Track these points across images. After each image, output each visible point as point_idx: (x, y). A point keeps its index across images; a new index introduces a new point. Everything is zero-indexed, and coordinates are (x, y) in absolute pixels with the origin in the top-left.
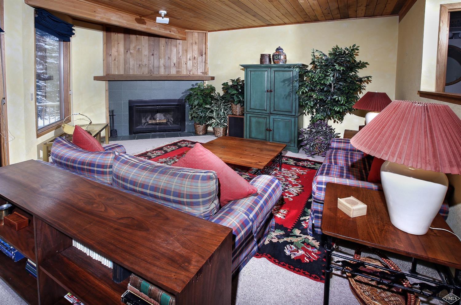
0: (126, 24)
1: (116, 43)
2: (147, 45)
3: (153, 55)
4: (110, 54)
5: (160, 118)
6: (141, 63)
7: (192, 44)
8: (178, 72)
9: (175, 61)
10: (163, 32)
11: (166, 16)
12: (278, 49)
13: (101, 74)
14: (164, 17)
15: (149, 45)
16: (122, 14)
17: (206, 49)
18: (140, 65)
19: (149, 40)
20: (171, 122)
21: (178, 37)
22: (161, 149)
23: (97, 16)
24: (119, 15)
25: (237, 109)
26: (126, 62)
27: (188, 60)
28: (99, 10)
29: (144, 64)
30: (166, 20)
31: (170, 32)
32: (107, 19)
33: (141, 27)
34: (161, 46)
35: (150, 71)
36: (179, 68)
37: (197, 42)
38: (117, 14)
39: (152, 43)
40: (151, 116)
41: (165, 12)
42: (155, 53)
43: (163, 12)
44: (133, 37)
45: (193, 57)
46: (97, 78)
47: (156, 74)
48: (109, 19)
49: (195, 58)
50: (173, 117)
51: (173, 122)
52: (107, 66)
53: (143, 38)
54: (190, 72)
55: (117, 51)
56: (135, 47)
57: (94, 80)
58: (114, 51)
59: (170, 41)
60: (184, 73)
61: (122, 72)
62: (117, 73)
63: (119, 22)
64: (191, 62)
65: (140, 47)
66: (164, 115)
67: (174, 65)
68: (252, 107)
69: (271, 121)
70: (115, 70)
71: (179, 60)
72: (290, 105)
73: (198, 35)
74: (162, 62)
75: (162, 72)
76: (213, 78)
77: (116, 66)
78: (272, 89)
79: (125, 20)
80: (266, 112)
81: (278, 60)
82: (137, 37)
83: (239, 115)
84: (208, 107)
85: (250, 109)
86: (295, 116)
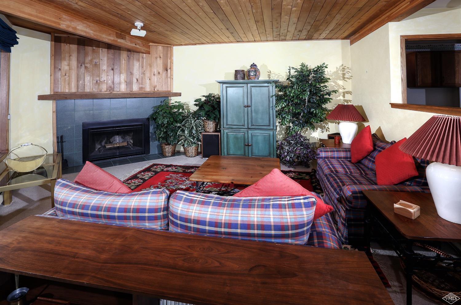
0: (93, 35)
1: (67, 55)
2: (106, 59)
3: (113, 69)
4: (59, 68)
5: (118, 141)
6: (98, 79)
7: (156, 58)
8: (141, 88)
9: (138, 77)
10: (129, 44)
12: (253, 66)
13: (47, 91)
14: (141, 29)
15: (108, 59)
16: (88, 23)
17: (172, 64)
18: (97, 81)
19: (108, 53)
20: (131, 144)
21: (143, 51)
22: (135, 177)
23: (62, 24)
24: (86, 24)
25: (210, 125)
26: (80, 78)
27: (152, 75)
28: (64, 16)
29: (102, 79)
30: (143, 33)
31: (136, 45)
32: (73, 28)
33: (108, 39)
34: (122, 60)
35: (111, 88)
36: (142, 84)
37: (162, 56)
38: (84, 23)
39: (111, 57)
40: (107, 139)
41: (142, 24)
42: (115, 67)
43: (139, 24)
44: (89, 49)
45: (158, 72)
46: (41, 98)
47: (116, 90)
48: (75, 28)
49: (159, 73)
50: (132, 139)
51: (133, 144)
52: (55, 82)
53: (101, 51)
54: (154, 88)
55: (69, 65)
56: (91, 61)
57: (38, 100)
58: (65, 65)
59: (132, 55)
60: (148, 89)
61: (74, 90)
62: (67, 91)
63: (85, 32)
64: (155, 77)
65: (97, 61)
66: (122, 137)
67: (137, 80)
68: (229, 123)
69: (250, 135)
70: (65, 87)
71: (142, 75)
72: (268, 119)
73: (163, 49)
74: (123, 77)
75: (123, 88)
76: (179, 94)
77: (67, 83)
78: (249, 104)
79: (92, 30)
80: (244, 128)
81: (254, 76)
82: (93, 49)
83: (213, 132)
84: (178, 125)
85: (227, 125)
86: (273, 129)
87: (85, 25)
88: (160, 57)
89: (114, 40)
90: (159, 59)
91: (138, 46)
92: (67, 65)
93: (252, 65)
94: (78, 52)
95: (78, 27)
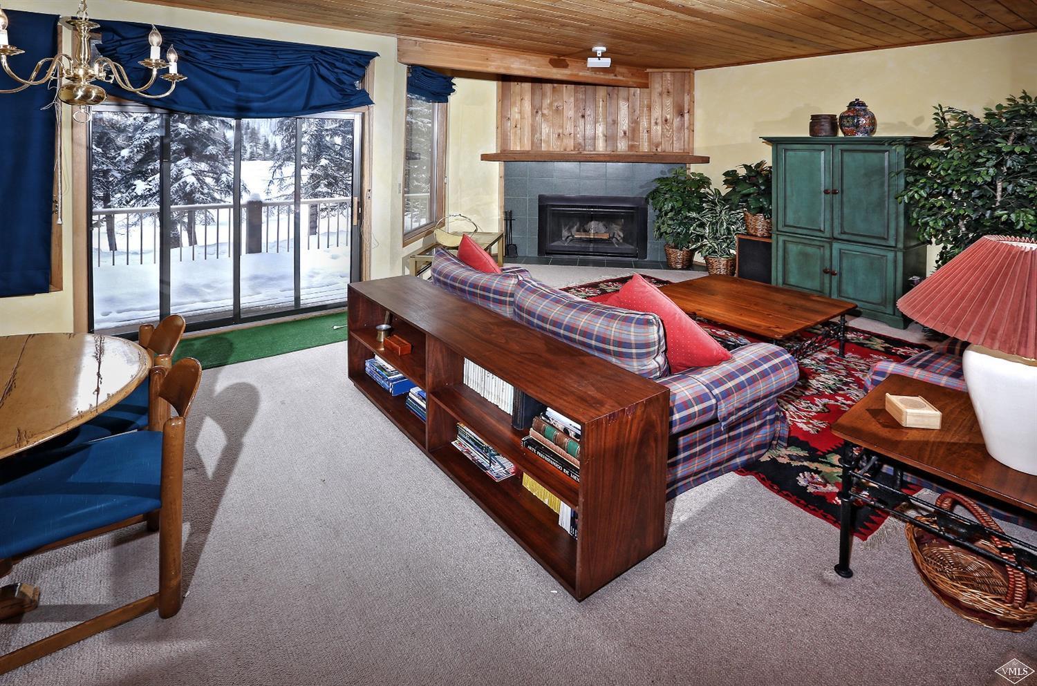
0: (535, 72)
1: (518, 98)
2: (572, 99)
3: (583, 116)
4: (508, 116)
5: (596, 230)
6: (560, 131)
7: (661, 94)
8: (631, 147)
9: (625, 127)
10: (602, 77)
12: (855, 105)
13: (493, 149)
15: (576, 100)
16: (528, 57)
17: (692, 103)
18: (559, 135)
19: (576, 92)
20: (618, 238)
21: (630, 84)
22: (594, 286)
23: (491, 65)
24: (525, 58)
25: (758, 224)
26: (534, 130)
27: (653, 124)
28: (493, 55)
29: (567, 132)
30: (606, 62)
31: (616, 76)
32: (505, 68)
33: (560, 74)
34: (599, 101)
35: (577, 146)
36: (633, 140)
37: (671, 90)
38: (521, 58)
39: (581, 95)
40: (580, 225)
41: (604, 49)
42: (588, 112)
43: (599, 49)
45: (664, 119)
46: (485, 157)
47: (588, 150)
48: (509, 68)
49: (666, 120)
50: (621, 229)
51: (623, 239)
52: (503, 137)
53: (565, 88)
54: (657, 146)
55: (520, 113)
56: (551, 104)
57: (482, 160)
58: (515, 113)
59: (616, 92)
60: (645, 148)
61: (527, 147)
62: (518, 149)
63: (524, 70)
64: (659, 128)
65: (560, 104)
66: (605, 225)
67: (625, 134)
68: (790, 221)
69: (835, 253)
70: (515, 143)
71: (633, 125)
73: (674, 77)
74: (600, 129)
75: (601, 147)
76: (706, 160)
77: (518, 137)
78: (837, 186)
79: (535, 66)
80: (822, 235)
81: (853, 128)
82: (554, 87)
83: (763, 237)
84: (694, 215)
85: (785, 226)
86: (895, 247)
87: (523, 61)
88: (669, 92)
89: (571, 75)
91: (620, 78)
92: (518, 113)
93: (851, 104)
94: (533, 93)
95: (512, 66)
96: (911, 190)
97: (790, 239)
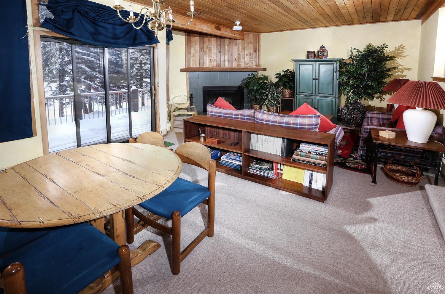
0: (210, 32)
1: (194, 44)
2: (216, 45)
3: (220, 52)
4: (190, 52)
6: (211, 58)
7: (248, 43)
8: (238, 65)
9: (236, 57)
10: (231, 35)
11: (240, 25)
14: (239, 26)
15: (217, 45)
17: (259, 47)
18: (211, 60)
19: (217, 41)
21: (239, 38)
23: (197, 28)
24: (207, 25)
25: (287, 93)
26: (201, 58)
27: (246, 55)
29: (213, 59)
30: (240, 28)
32: (201, 29)
34: (226, 45)
35: (219, 65)
36: (239, 62)
37: (252, 41)
38: (206, 25)
39: (219, 43)
41: (240, 22)
42: (221, 51)
44: (206, 39)
46: (182, 70)
47: (222, 66)
49: (250, 54)
52: (187, 61)
53: (212, 39)
54: (247, 65)
55: (195, 50)
56: (207, 47)
59: (232, 42)
60: (243, 65)
61: (197, 66)
62: (194, 66)
63: (207, 30)
64: (248, 57)
65: (211, 46)
67: (236, 59)
68: (301, 91)
69: (316, 101)
70: (193, 64)
71: (239, 56)
72: (332, 89)
73: (253, 36)
74: (226, 57)
75: (227, 65)
76: (265, 70)
77: (194, 61)
78: (317, 77)
79: (210, 29)
80: (312, 95)
81: (322, 56)
82: (208, 39)
83: (289, 97)
84: (264, 91)
85: (299, 92)
86: (335, 97)
88: (251, 42)
89: (222, 33)
90: (250, 44)
91: (236, 35)
92: (194, 50)
93: (321, 47)
94: (200, 41)
95: (204, 28)
96: (342, 77)
97: (301, 97)
